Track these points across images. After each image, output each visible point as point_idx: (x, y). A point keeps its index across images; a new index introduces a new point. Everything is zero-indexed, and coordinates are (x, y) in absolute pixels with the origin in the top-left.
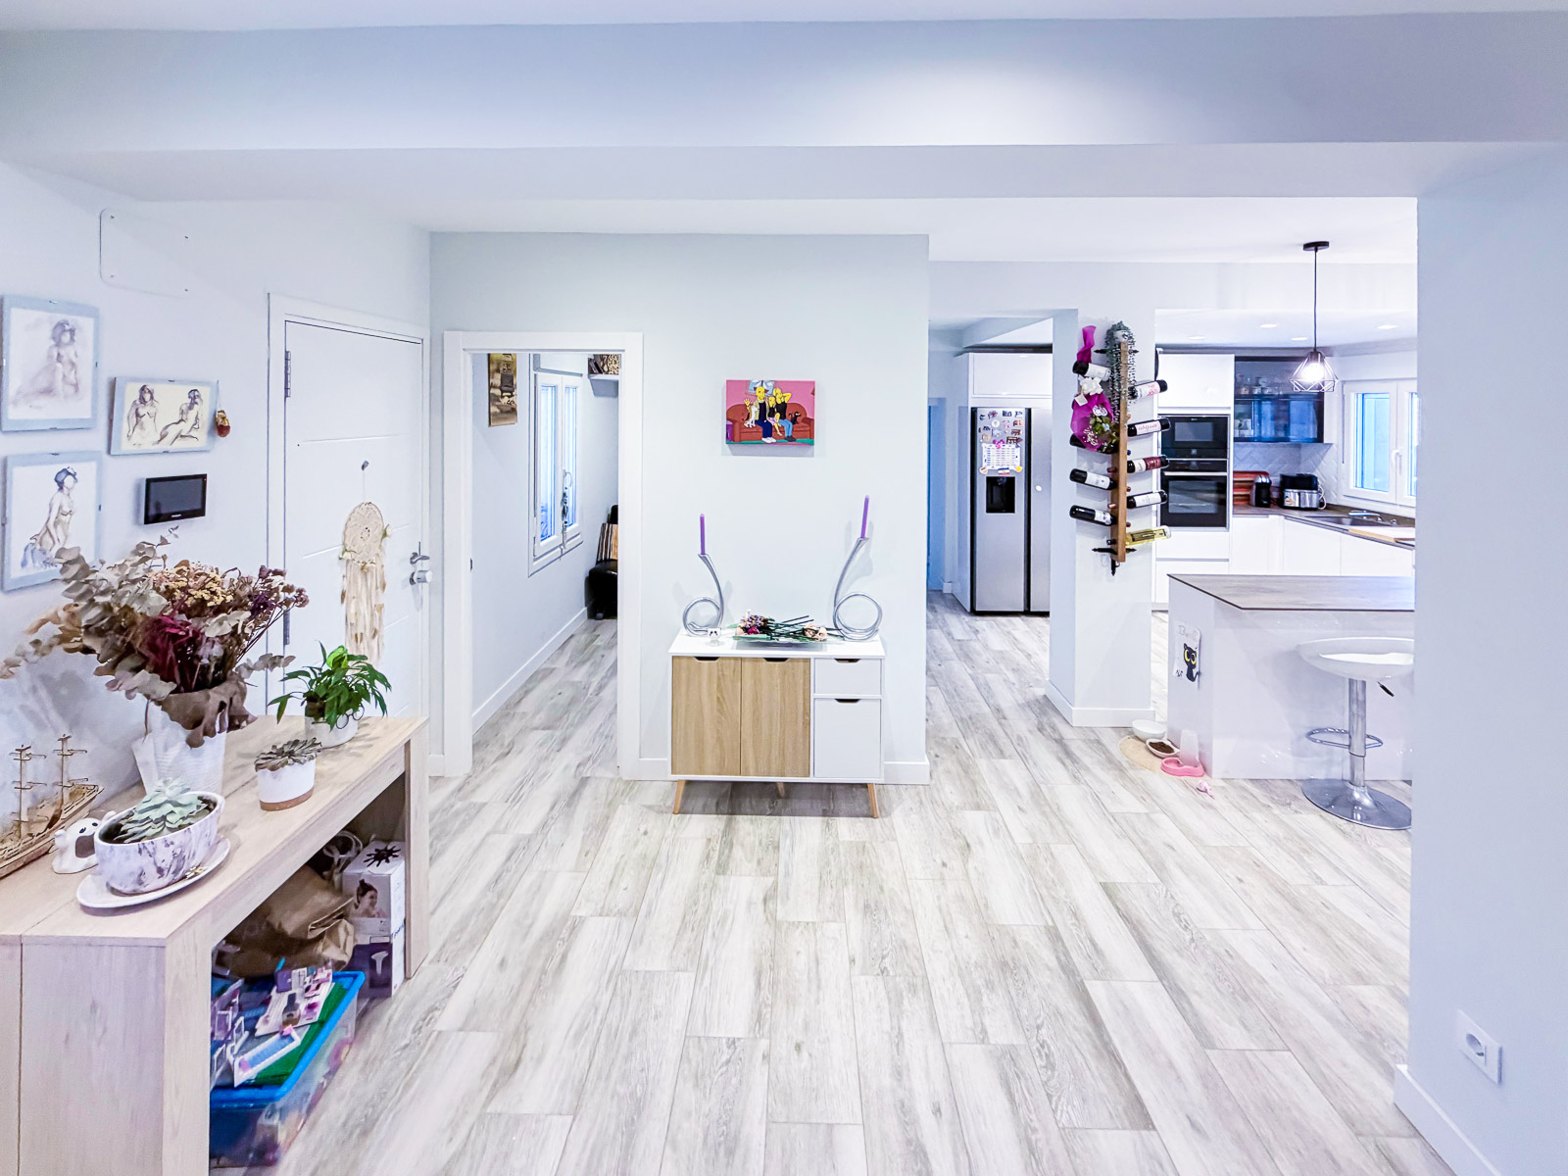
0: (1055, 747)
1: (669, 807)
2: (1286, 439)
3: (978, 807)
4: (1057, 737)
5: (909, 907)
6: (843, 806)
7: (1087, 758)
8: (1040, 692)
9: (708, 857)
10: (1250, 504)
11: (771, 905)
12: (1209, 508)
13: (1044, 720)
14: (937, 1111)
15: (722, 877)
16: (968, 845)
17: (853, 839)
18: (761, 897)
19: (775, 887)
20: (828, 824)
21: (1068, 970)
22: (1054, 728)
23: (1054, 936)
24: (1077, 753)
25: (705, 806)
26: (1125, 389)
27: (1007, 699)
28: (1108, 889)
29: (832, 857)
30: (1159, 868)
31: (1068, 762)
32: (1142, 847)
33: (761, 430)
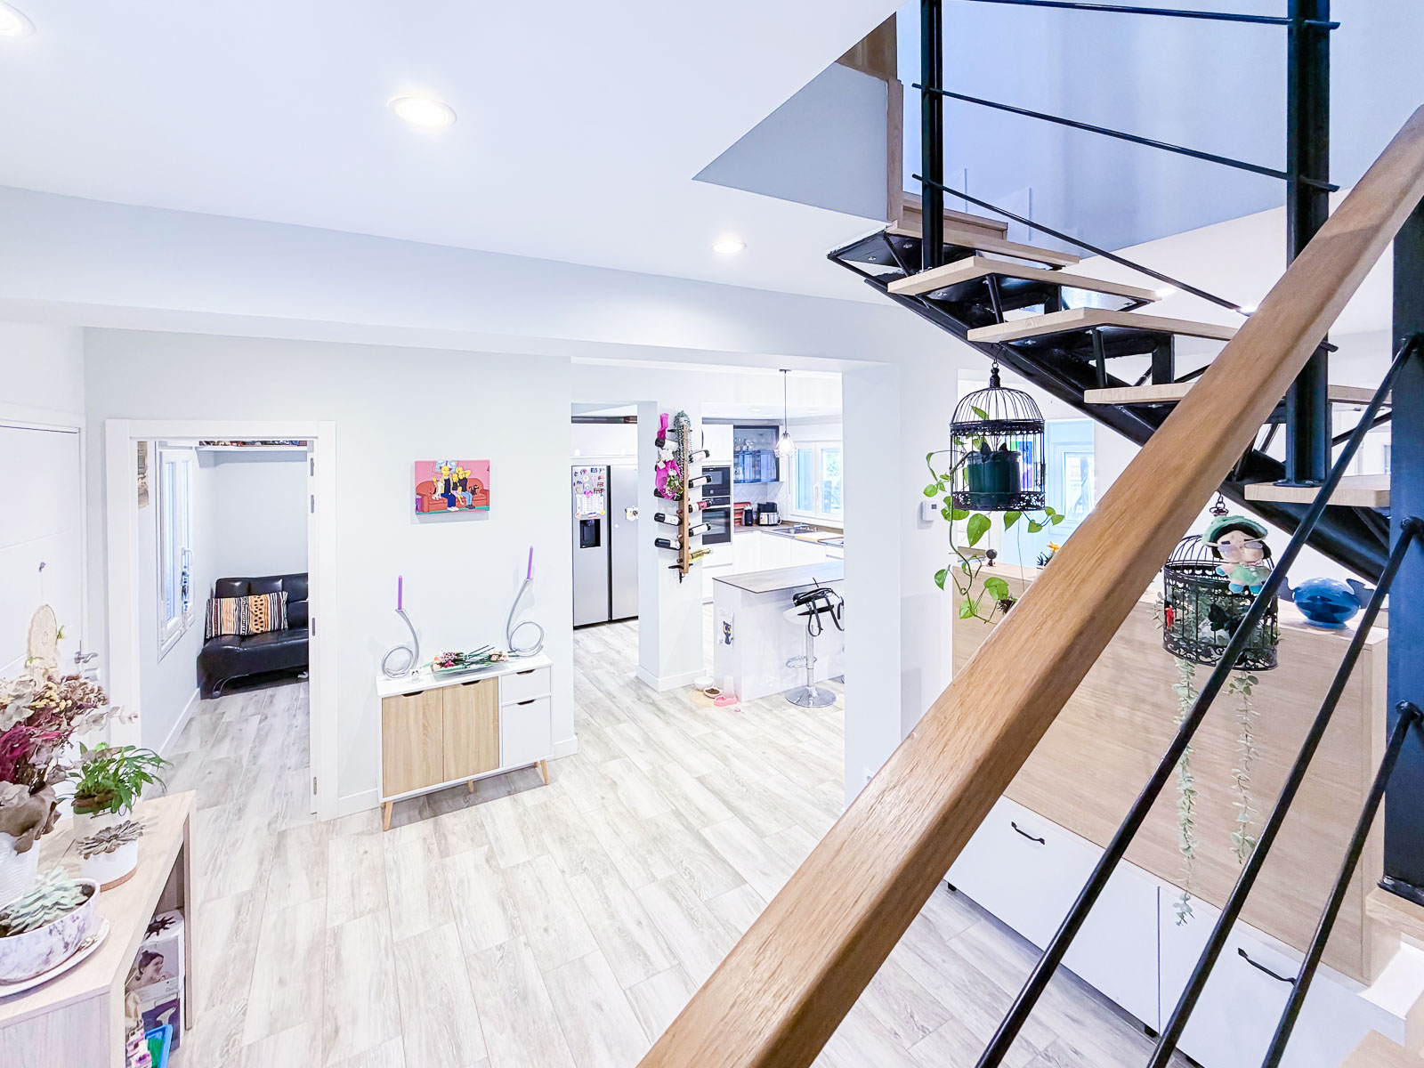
0: (653, 708)
1: (377, 829)
2: (759, 480)
3: (614, 758)
4: (651, 701)
5: (588, 829)
6: (521, 784)
7: (671, 709)
8: (632, 675)
9: (429, 850)
10: (741, 525)
11: (494, 863)
12: (721, 530)
13: (640, 692)
14: (640, 923)
15: (447, 859)
16: (614, 782)
17: (536, 803)
18: (484, 860)
19: (491, 849)
20: (515, 800)
21: (689, 828)
22: (648, 696)
23: (678, 814)
24: (665, 708)
25: (409, 818)
26: (687, 458)
27: (612, 685)
28: (700, 780)
29: (526, 819)
30: (724, 760)
31: (661, 715)
32: (713, 751)
33: (446, 501)
